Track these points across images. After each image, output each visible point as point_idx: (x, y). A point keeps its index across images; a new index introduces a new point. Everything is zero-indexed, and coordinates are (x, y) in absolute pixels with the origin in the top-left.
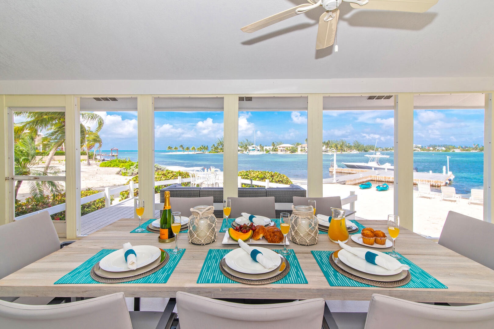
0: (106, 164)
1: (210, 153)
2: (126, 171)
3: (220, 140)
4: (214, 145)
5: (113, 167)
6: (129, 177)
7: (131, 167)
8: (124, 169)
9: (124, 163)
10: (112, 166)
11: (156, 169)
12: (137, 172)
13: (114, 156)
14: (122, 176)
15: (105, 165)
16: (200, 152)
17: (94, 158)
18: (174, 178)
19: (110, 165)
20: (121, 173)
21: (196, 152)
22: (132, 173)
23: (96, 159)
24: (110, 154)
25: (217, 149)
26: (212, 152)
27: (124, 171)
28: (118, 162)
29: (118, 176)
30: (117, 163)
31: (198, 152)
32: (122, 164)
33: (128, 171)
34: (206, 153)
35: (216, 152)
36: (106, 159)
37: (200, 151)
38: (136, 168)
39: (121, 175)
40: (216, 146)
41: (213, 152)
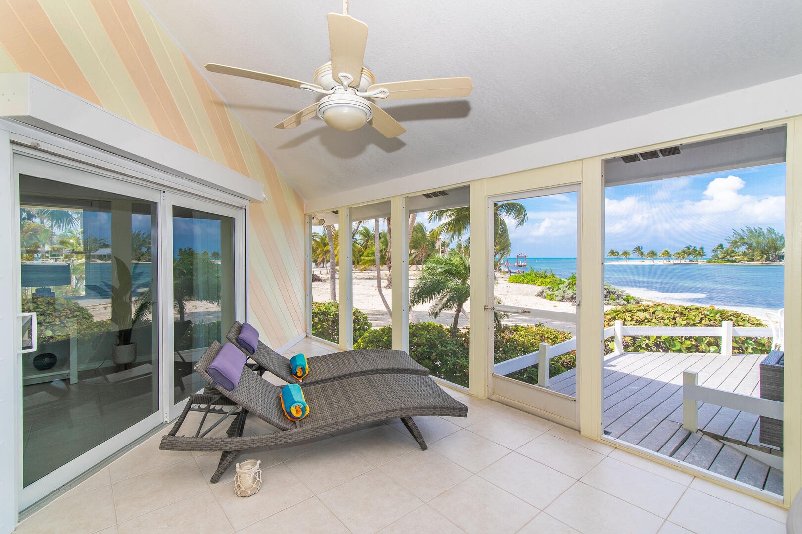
0: (517, 279)
1: (709, 262)
2: (553, 292)
3: (741, 233)
4: (721, 246)
5: (527, 283)
6: (558, 302)
7: (561, 286)
8: (549, 288)
9: (543, 278)
10: (525, 282)
11: (606, 292)
12: (571, 294)
13: (521, 266)
14: (545, 300)
15: (515, 280)
16: (683, 261)
17: (497, 268)
18: (708, 322)
19: (523, 281)
20: (544, 294)
21: (672, 261)
22: (563, 297)
23: (500, 270)
24: (516, 264)
25: (733, 254)
26: (715, 262)
27: (549, 292)
28: (534, 276)
29: (539, 299)
30: (532, 277)
31: (677, 261)
32: (540, 280)
33: (556, 293)
34: (699, 263)
35: (728, 260)
36: (512, 271)
37: (684, 258)
38: (568, 288)
39: (545, 298)
40: (727, 246)
41: (720, 261)
